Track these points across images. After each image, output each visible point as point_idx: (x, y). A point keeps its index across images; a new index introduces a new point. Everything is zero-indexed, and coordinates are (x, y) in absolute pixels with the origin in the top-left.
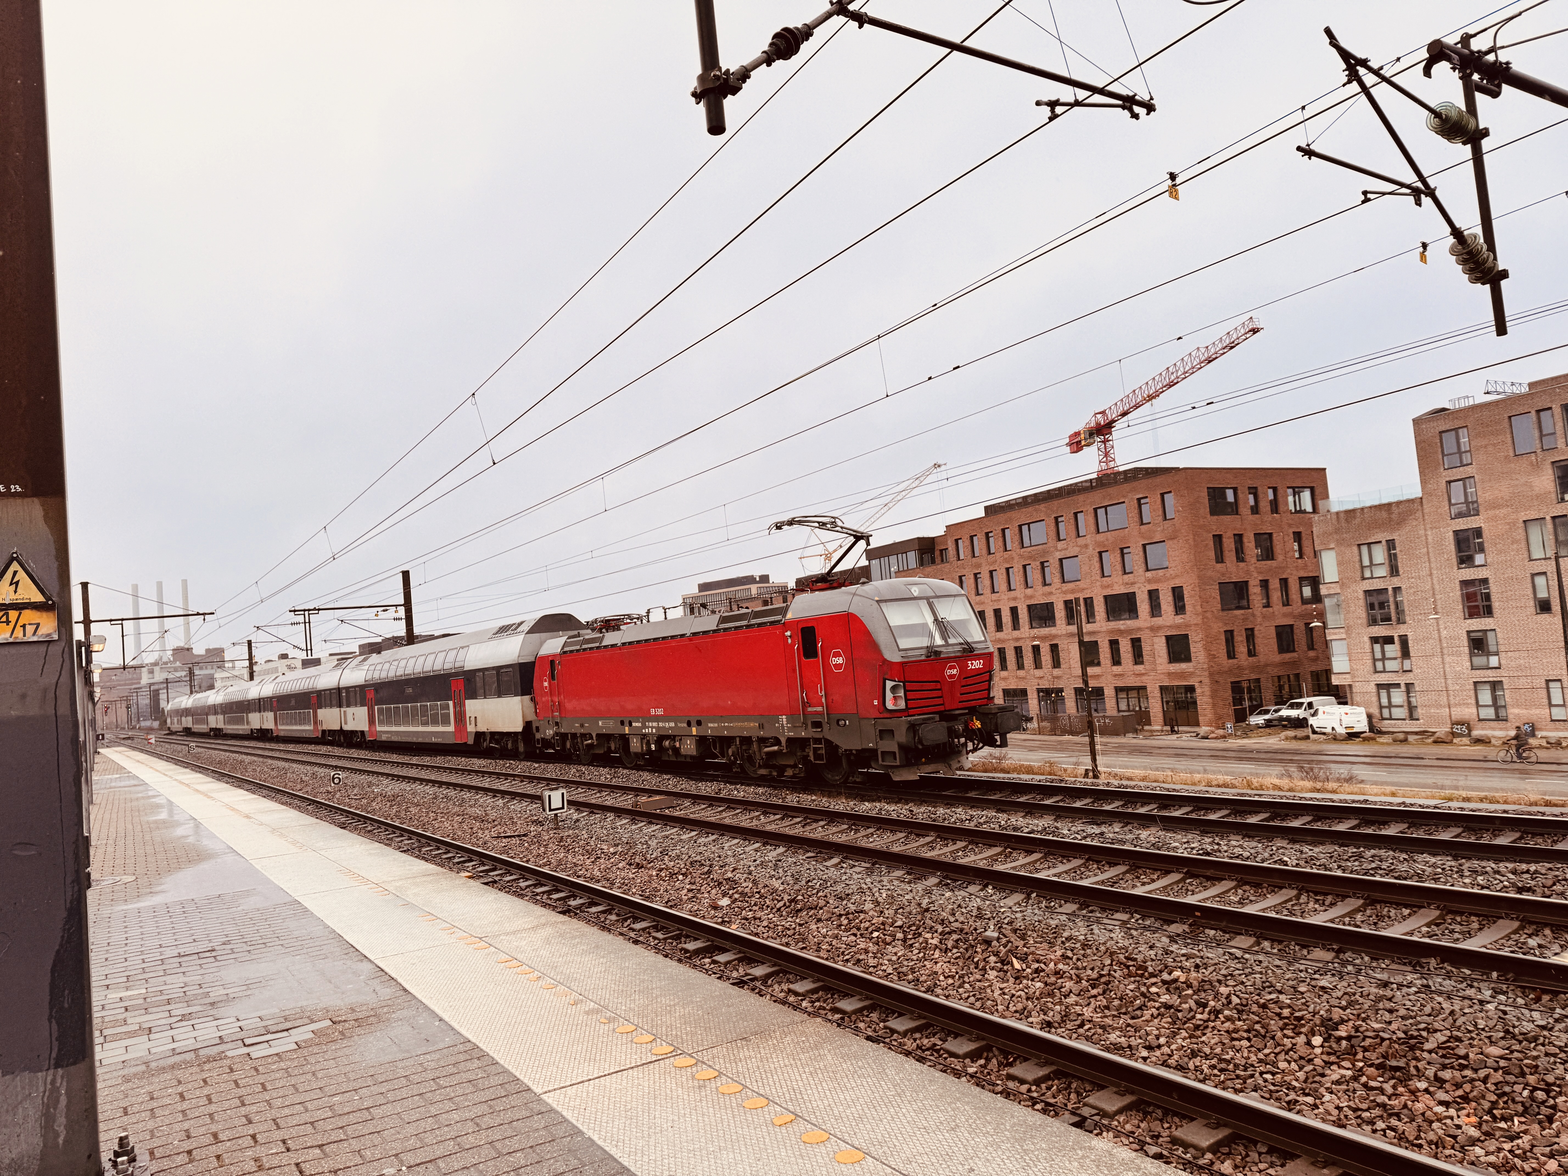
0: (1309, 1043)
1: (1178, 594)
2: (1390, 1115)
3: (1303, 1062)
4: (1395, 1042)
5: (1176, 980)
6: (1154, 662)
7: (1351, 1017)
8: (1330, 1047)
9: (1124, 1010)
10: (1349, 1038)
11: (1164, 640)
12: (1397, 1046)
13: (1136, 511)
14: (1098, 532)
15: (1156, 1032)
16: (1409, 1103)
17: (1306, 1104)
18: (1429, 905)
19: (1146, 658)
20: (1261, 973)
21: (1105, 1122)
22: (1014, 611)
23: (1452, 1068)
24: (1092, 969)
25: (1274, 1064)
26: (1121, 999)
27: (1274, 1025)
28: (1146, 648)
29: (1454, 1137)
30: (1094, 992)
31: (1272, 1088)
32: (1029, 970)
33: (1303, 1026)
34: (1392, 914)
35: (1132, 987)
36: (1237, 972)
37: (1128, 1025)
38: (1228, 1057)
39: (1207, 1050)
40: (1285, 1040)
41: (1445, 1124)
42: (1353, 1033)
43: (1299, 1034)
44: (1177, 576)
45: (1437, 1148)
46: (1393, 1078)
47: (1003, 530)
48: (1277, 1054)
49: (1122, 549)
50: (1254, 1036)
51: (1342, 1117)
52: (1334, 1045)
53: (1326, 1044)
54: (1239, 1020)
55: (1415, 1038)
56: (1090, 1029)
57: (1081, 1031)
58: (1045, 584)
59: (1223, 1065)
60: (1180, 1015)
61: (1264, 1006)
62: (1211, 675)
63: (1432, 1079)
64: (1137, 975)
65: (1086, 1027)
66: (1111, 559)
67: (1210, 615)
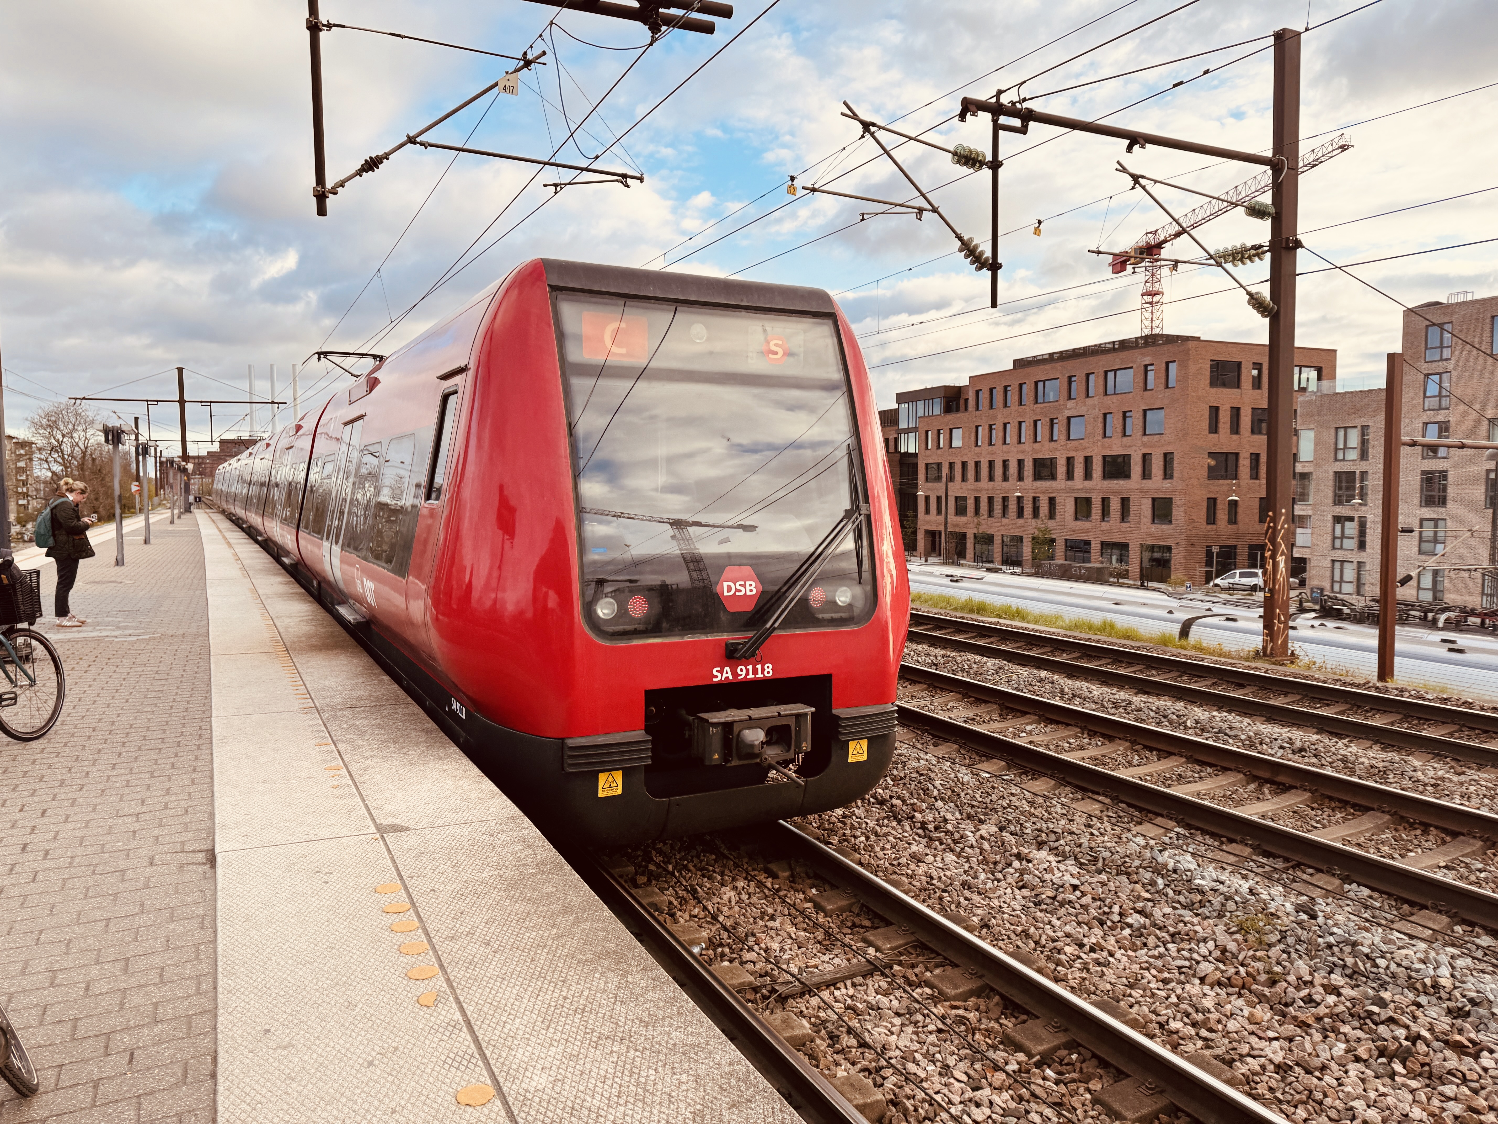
1: (1168, 458)
6: (1139, 522)
11: (1150, 501)
13: (1142, 377)
14: (1106, 394)
19: (1132, 517)
22: (1021, 463)
28: (1133, 508)
44: (1169, 443)
47: (1020, 387)
49: (1125, 413)
58: (1052, 440)
62: (1188, 538)
66: (1114, 421)
67: (1195, 482)
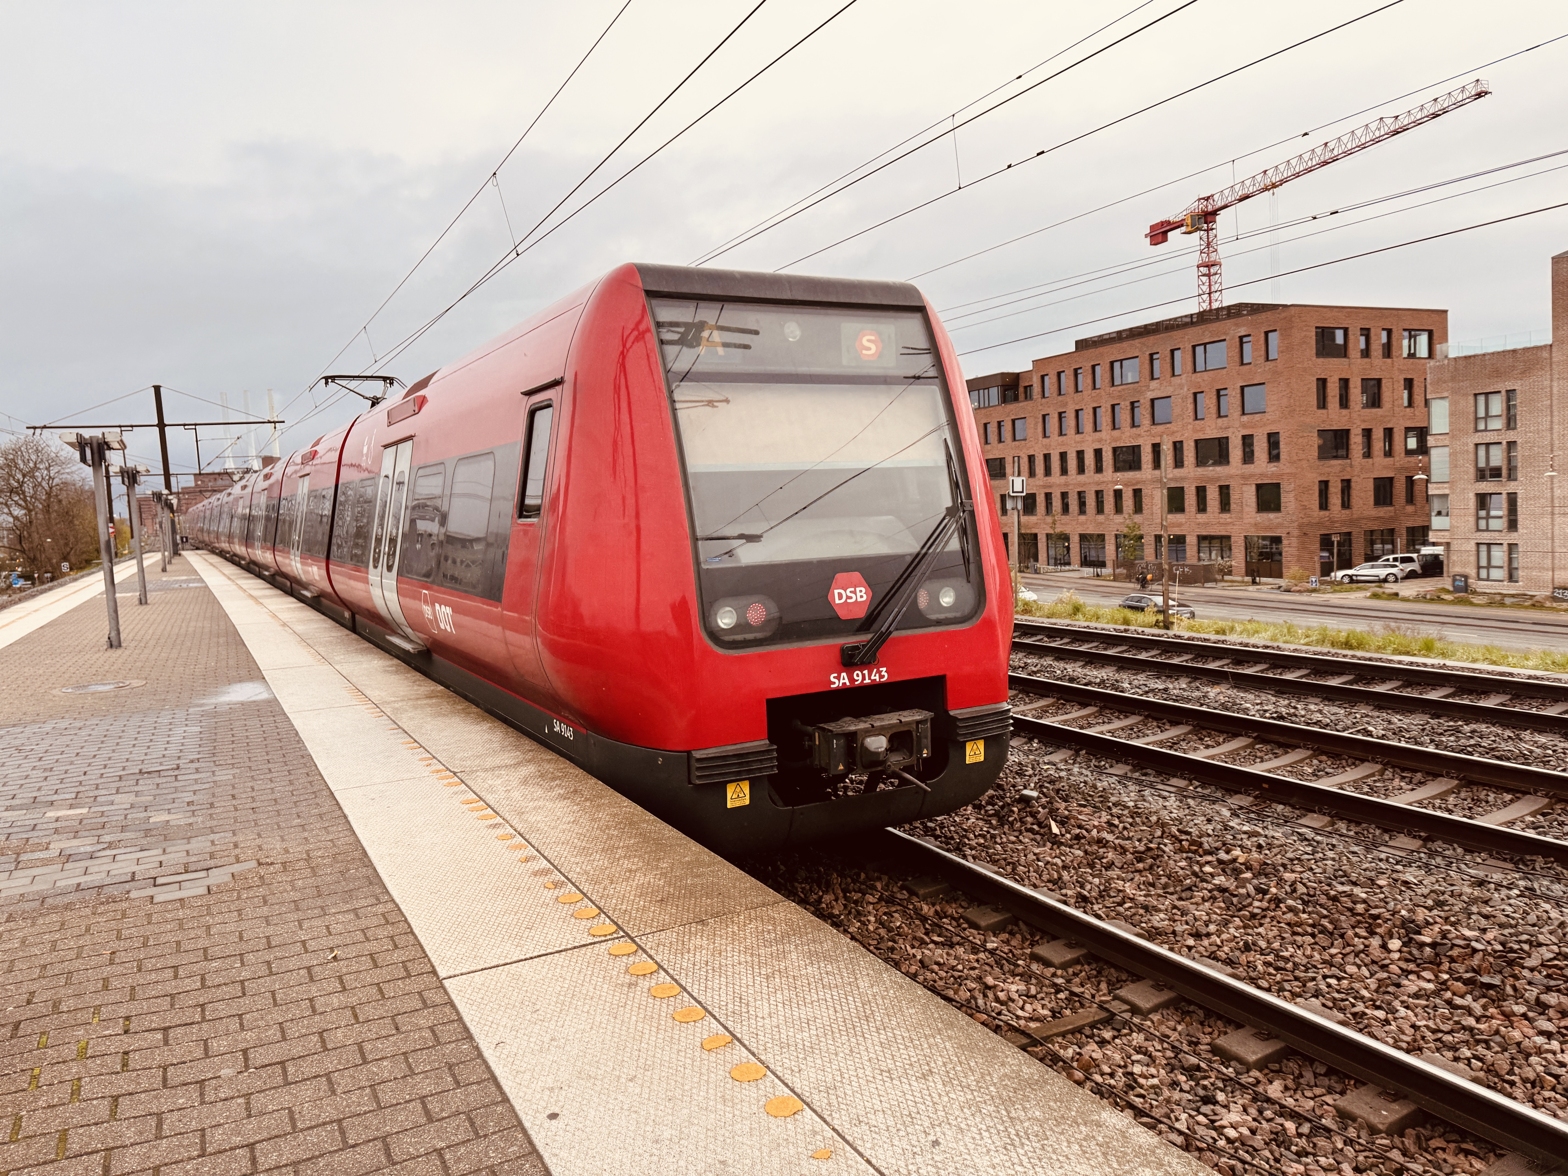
0: (1384, 946)
1: (1273, 440)
2: (1478, 1042)
3: (1375, 968)
4: (1490, 954)
5: (1235, 860)
6: (1242, 511)
7: (1438, 920)
8: (1410, 953)
9: (1171, 890)
10: (1434, 945)
11: (1254, 488)
12: (1491, 959)
13: (1237, 350)
14: (1195, 371)
15: (1205, 918)
16: (1502, 1029)
17: (1376, 1018)
18: (1536, 792)
19: (1233, 506)
20: (1333, 859)
21: (1136, 1020)
22: (1098, 453)
23: (1559, 991)
24: (1140, 840)
25: (1342, 969)
26: (1169, 877)
27: (1345, 920)
28: (1234, 496)
29: (1557, 1077)
30: (1140, 866)
31: (1336, 995)
32: (1068, 836)
33: (1380, 926)
34: (1490, 799)
35: (1183, 864)
36: (1307, 857)
37: (1175, 907)
38: (1286, 954)
39: (1263, 944)
40: (1356, 939)
41: (1545, 1059)
42: (1438, 940)
43: (1372, 933)
44: (1273, 422)
45: (1533, 1087)
46: (1484, 996)
47: (1093, 367)
48: (1345, 955)
49: (1218, 391)
50: (1320, 933)
51: (1419, 1037)
52: (1415, 952)
53: (1405, 949)
54: (1304, 912)
55: (1515, 952)
56: (1130, 908)
57: (1120, 909)
58: (1133, 425)
59: (1281, 964)
60: (1235, 900)
61: (1335, 899)
62: (1300, 527)
63: (1533, 1002)
64: (1189, 851)
65: (1127, 905)
66: (1207, 402)
67: (1305, 464)
